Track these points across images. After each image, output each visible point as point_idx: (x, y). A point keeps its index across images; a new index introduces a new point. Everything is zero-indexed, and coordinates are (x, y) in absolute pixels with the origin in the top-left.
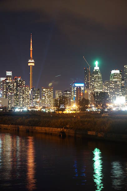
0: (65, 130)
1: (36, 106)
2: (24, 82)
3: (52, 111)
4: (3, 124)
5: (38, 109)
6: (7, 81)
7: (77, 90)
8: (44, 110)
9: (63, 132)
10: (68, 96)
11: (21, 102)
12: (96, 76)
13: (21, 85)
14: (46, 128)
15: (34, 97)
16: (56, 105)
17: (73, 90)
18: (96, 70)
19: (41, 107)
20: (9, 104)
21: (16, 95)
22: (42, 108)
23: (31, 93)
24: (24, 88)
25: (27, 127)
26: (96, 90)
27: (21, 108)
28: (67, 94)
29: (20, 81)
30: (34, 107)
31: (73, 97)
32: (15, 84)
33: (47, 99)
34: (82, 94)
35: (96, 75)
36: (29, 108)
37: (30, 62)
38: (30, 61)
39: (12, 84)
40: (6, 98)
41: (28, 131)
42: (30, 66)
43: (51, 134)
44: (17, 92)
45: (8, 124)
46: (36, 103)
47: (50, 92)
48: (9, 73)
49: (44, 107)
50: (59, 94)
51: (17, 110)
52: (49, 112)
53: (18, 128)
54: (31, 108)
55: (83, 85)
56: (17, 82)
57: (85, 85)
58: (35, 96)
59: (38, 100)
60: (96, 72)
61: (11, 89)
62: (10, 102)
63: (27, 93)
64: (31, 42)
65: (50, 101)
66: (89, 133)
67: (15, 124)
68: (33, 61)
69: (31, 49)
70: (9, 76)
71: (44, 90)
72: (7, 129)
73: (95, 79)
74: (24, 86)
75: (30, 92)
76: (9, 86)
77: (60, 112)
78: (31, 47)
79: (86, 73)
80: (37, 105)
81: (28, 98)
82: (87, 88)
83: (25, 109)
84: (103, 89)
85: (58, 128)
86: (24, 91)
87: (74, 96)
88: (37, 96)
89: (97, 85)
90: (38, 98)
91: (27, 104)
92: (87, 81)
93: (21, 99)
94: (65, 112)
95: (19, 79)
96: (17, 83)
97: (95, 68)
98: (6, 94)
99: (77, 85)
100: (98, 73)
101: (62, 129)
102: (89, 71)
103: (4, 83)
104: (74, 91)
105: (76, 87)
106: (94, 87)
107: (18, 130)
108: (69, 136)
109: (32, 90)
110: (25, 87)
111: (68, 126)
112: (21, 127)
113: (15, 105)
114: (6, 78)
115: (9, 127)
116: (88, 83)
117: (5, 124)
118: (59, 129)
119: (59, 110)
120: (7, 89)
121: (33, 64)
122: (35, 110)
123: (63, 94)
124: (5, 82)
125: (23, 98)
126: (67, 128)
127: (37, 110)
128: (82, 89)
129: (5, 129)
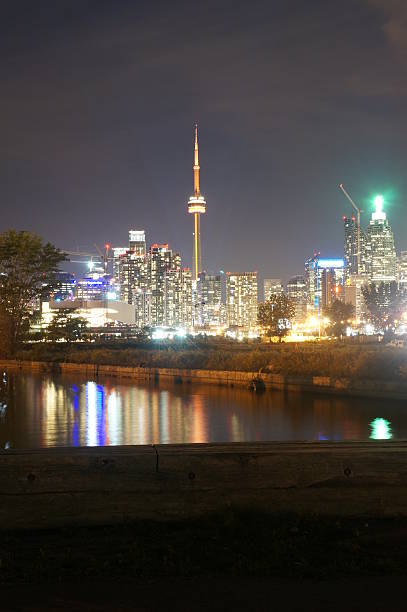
0: (264, 376)
1: (212, 323)
2: (178, 258)
3: (252, 335)
4: (122, 366)
5: (216, 330)
6: (133, 257)
7: (323, 279)
8: (232, 335)
9: (258, 382)
10: (299, 294)
11: (171, 314)
12: (377, 240)
13: (170, 267)
14: (221, 373)
15: (206, 299)
16: (263, 320)
17: (312, 279)
18: (376, 222)
19: (226, 326)
20: (137, 318)
21: (157, 293)
22: (226, 330)
23: (198, 287)
24: (177, 274)
25: (178, 372)
26: (378, 278)
27: (171, 330)
28: (296, 289)
29: (167, 255)
30: (207, 327)
31: (313, 297)
32: (154, 264)
33: (241, 303)
34: (337, 290)
35: (378, 236)
36: (192, 328)
37: (193, 204)
38: (193, 200)
39: (146, 266)
40: (130, 303)
41: (178, 381)
42: (193, 214)
43: (232, 386)
44: (159, 286)
45: (134, 366)
46: (211, 314)
47: (250, 283)
48: (137, 236)
49: (233, 327)
50: (273, 291)
51: (159, 335)
52: (246, 341)
53: (157, 374)
54: (197, 328)
55: (340, 263)
56: (157, 259)
57: (346, 263)
58: (208, 295)
59: (216, 308)
60: (378, 228)
61: (141, 279)
62: (140, 314)
63: (185, 289)
64: (196, 148)
65: (250, 310)
66: (317, 381)
67: (149, 366)
68: (201, 200)
69: (197, 168)
70: (138, 244)
71: (233, 278)
72: (130, 377)
73: (374, 248)
74: (178, 268)
75: (194, 285)
76: (138, 270)
77: (275, 339)
78: (197, 163)
79: (349, 231)
80: (214, 320)
81: (190, 303)
82: (351, 272)
83: (181, 333)
84: (398, 274)
85: (247, 371)
86: (177, 283)
87: (316, 294)
88: (214, 295)
89: (381, 262)
90: (216, 301)
91: (187, 319)
92: (353, 252)
93: (172, 306)
94: (287, 339)
95: (164, 250)
96: (159, 262)
97: (375, 217)
98: (130, 292)
99: (324, 263)
100: (381, 230)
101: (256, 374)
102: (356, 224)
103: (123, 263)
104: (315, 280)
105: (321, 271)
106: (371, 270)
107: (157, 380)
108: (273, 390)
109: (199, 279)
110: (181, 271)
111: (270, 367)
112: (162, 372)
113: (154, 322)
114: (128, 249)
115: (135, 371)
116: (354, 259)
117: (126, 366)
118: (250, 374)
119: (270, 334)
120: (132, 280)
121: (202, 210)
122: (208, 334)
123: (287, 290)
124: (126, 260)
125: (175, 301)
126: (268, 372)
127: (214, 334)
128: (339, 274)
129: (124, 377)
